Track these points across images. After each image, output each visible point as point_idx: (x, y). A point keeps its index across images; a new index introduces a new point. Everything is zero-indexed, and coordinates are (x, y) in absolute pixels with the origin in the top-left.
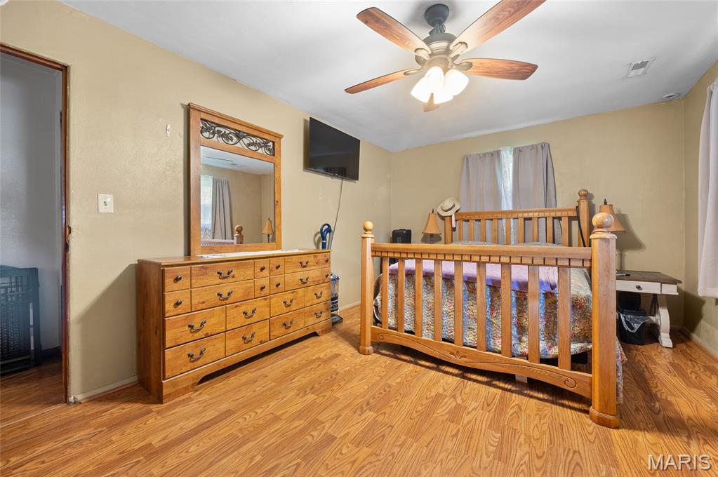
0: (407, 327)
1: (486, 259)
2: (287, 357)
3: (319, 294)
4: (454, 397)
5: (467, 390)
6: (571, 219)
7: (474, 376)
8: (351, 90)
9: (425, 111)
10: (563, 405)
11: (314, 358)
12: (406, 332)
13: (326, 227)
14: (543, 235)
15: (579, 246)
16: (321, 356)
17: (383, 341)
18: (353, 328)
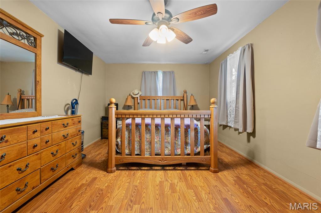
0: (136, 153)
1: (175, 116)
2: (57, 191)
3: (74, 143)
4: (167, 180)
5: (169, 175)
6: (181, 100)
7: (168, 168)
8: (112, 21)
9: (143, 46)
10: (201, 170)
11: (79, 185)
12: (136, 155)
13: (75, 101)
14: (172, 106)
15: (184, 110)
16: (84, 182)
17: (123, 163)
18: (95, 159)
